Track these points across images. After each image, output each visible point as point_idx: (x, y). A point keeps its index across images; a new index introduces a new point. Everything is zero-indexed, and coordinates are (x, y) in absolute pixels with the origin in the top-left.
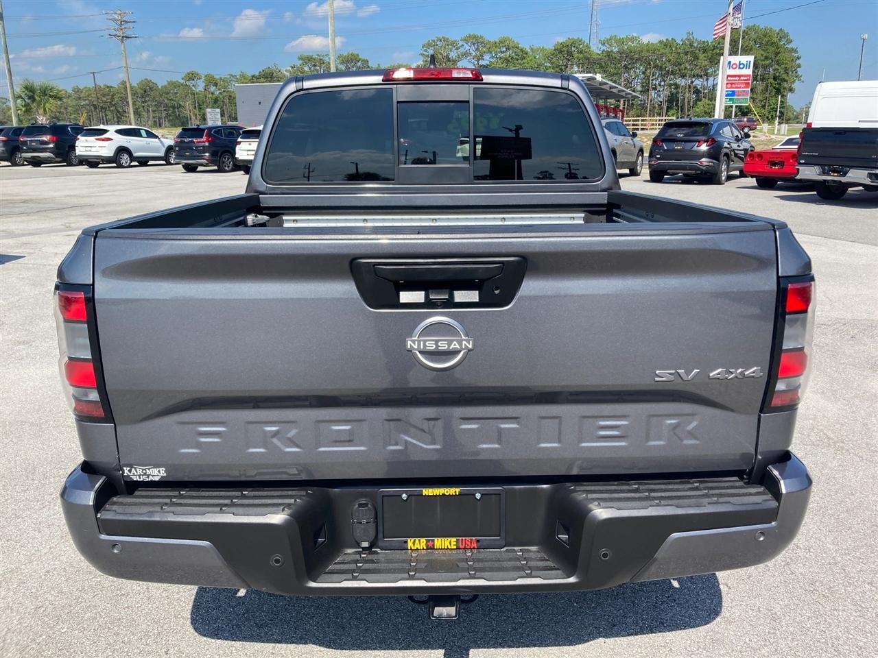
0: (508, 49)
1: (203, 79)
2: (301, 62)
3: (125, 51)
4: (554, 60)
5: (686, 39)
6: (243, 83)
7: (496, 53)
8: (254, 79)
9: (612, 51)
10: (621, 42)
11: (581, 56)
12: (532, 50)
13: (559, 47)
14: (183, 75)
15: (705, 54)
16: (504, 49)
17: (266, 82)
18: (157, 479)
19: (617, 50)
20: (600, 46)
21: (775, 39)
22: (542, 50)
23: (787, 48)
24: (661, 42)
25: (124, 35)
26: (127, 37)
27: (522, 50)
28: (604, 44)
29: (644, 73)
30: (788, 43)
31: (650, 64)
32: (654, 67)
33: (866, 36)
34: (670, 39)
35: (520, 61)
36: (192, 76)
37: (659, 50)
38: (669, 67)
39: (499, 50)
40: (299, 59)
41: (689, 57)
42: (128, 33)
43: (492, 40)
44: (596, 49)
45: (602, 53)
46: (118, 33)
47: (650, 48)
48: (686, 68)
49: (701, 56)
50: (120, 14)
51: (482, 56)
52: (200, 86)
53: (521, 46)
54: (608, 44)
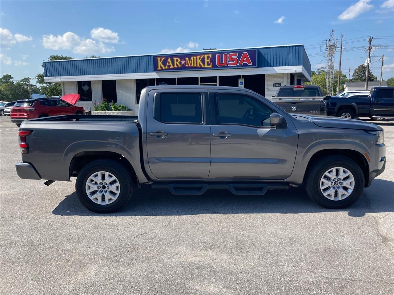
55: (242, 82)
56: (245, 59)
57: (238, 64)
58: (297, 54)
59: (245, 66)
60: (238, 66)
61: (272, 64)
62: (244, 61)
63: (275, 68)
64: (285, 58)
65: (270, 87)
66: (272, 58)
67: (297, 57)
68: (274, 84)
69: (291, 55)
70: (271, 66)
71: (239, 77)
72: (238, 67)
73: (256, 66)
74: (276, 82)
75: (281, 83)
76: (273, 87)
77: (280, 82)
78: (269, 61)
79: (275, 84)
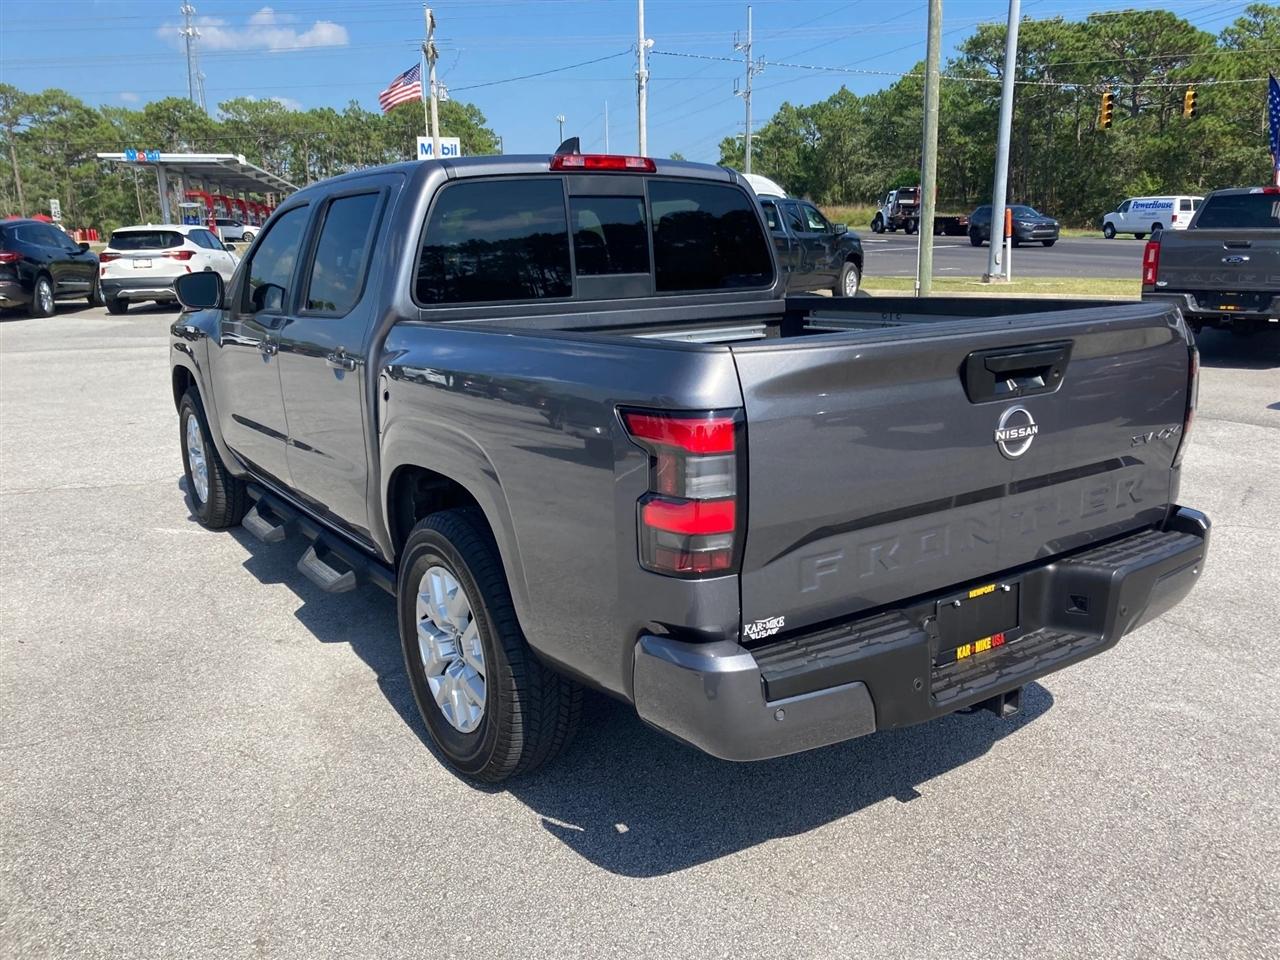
0: (63, 107)
4: (147, 130)
5: (350, 110)
7: (42, 114)
9: (242, 122)
10: (254, 108)
11: (193, 126)
12: (105, 111)
13: (154, 110)
15: (377, 133)
16: (55, 109)
18: (774, 632)
19: (248, 119)
20: (221, 112)
21: (464, 117)
22: (123, 113)
23: (482, 129)
24: (313, 112)
27: (87, 112)
28: (227, 111)
29: (294, 155)
30: (482, 124)
31: (302, 142)
32: (309, 147)
33: (563, 118)
34: (326, 109)
35: (87, 129)
37: (313, 124)
38: (330, 148)
39: (46, 110)
41: (358, 135)
43: (30, 93)
44: (216, 116)
45: (227, 123)
47: (299, 120)
48: (355, 151)
49: (374, 135)
51: (17, 120)
53: (86, 104)
54: (234, 109)
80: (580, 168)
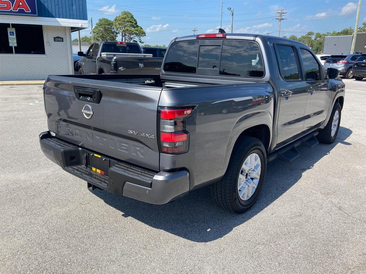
1: (315, 35)
2: (363, 26)
3: (280, 25)
6: (333, 36)
8: (339, 34)
14: (306, 34)
17: (344, 35)
25: (281, 18)
26: (282, 19)
36: (310, 34)
40: (363, 24)
42: (283, 17)
46: (279, 18)
50: (281, 10)
52: (313, 37)
55: (13, 33)
56: (21, 4)
57: (12, 9)
58: (81, 7)
59: (21, 12)
60: (11, 11)
61: (54, 14)
62: (19, 6)
63: (58, 19)
64: (68, 8)
65: (51, 41)
66: (53, 8)
67: (81, 10)
68: (55, 38)
69: (74, 7)
70: (53, 17)
71: (8, 25)
72: (11, 13)
73: (36, 14)
74: (57, 36)
75: (64, 38)
76: (55, 41)
77: (61, 36)
78: (50, 10)
79: (57, 37)
80: (203, 38)
